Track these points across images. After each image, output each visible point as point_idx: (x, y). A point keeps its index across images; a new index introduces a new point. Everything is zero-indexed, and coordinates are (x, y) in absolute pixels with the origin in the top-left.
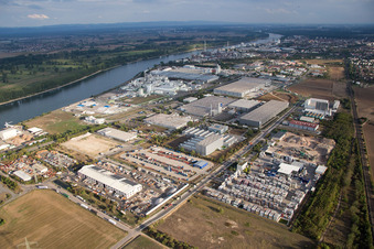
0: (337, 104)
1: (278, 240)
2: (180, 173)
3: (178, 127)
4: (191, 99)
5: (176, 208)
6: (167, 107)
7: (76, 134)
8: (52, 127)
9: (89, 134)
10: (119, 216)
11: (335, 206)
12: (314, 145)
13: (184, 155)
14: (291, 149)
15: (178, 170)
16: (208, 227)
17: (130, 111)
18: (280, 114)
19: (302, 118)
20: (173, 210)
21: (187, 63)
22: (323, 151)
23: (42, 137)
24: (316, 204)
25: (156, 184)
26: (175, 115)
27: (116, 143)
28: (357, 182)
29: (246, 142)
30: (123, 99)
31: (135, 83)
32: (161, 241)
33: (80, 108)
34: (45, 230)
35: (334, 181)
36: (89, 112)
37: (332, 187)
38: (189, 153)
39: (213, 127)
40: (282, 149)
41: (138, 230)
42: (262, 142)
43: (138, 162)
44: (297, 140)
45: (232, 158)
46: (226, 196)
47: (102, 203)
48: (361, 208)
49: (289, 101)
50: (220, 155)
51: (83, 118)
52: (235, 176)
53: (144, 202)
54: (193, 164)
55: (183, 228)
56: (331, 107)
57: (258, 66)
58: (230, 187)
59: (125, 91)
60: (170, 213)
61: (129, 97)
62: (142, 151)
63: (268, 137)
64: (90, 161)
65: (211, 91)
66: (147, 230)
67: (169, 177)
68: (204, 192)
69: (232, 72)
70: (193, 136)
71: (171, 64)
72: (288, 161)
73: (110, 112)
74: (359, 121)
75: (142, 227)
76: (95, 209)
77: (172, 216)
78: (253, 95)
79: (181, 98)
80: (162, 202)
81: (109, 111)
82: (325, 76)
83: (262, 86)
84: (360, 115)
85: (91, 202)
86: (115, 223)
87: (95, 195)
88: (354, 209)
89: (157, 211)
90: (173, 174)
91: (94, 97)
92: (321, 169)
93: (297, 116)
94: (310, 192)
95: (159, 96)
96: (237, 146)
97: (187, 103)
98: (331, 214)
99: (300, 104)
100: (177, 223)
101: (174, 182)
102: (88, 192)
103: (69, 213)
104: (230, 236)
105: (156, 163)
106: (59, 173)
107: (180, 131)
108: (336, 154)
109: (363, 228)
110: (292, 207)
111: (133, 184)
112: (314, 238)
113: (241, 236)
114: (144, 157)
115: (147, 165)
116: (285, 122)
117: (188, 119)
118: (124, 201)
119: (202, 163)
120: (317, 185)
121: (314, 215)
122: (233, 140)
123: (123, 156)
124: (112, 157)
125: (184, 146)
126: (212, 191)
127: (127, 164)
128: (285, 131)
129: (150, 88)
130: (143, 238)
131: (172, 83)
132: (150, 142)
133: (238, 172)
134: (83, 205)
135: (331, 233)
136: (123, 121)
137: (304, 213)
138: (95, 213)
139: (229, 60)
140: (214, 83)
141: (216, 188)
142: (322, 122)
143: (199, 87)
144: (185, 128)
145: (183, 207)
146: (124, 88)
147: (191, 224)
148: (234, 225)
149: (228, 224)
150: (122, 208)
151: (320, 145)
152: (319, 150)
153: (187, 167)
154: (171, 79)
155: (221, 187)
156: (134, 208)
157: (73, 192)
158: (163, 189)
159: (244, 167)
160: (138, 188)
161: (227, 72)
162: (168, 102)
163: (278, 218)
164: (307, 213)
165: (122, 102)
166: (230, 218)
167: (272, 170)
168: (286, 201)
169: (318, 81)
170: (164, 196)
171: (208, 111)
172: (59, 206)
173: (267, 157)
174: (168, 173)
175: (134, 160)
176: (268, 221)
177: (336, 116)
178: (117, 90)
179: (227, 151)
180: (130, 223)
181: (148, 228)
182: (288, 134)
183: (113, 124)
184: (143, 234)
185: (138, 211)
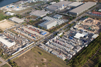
2: (33, 37)
4: (53, 3)
5: (25, 52)
6: (42, 7)
9: (5, 20)
10: (1, 56)
13: (39, 29)
16: (34, 61)
17: (26, 9)
19: (100, 10)
20: (24, 53)
25: (22, 42)
26: (43, 10)
27: (14, 24)
29: (68, 22)
30: (25, 4)
33: (7, 8)
35: (98, 42)
36: (9, 10)
38: (41, 28)
40: (82, 26)
41: (6, 61)
42: (74, 23)
44: (92, 21)
46: (47, 47)
51: (6, 13)
53: (14, 49)
54: (40, 33)
55: (24, 61)
61: (29, 2)
62: (23, 27)
63: (79, 20)
67: (28, 39)
70: (46, 20)
75: (8, 60)
77: (23, 56)
79: (49, 2)
80: (21, 49)
81: (17, 9)
89: (17, 53)
90: (31, 37)
91: (14, 3)
92: (95, 36)
93: (98, 9)
94: (84, 47)
97: (51, 4)
98: (89, 58)
100: (23, 59)
101: (29, 41)
104: (41, 65)
105: (26, 32)
107: (41, 18)
111: (12, 42)
114: (22, 30)
115: (22, 33)
116: (90, 13)
118: (7, 49)
119: (44, 32)
121: (80, 58)
122: (62, 22)
123: (15, 29)
124: (10, 30)
125: (40, 25)
126: (43, 46)
127: (15, 33)
128: (88, 17)
130: (7, 65)
132: (28, 23)
136: (21, 14)
137: (76, 57)
141: (45, 44)
144: (45, 16)
145: (28, 52)
147: (28, 59)
148: (45, 60)
149: (42, 60)
150: (4, 52)
153: (37, 34)
158: (24, 44)
160: (14, 43)
162: (43, 5)
166: (45, 58)
174: (29, 37)
180: (5, 59)
181: (10, 61)
182: (89, 19)
183: (17, 15)
184: (8, 63)
185: (10, 53)
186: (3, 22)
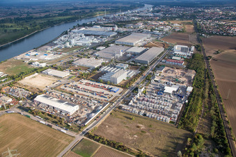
0: (193, 48)
1: (170, 134)
2: (103, 96)
3: (96, 67)
4: (101, 48)
5: (104, 119)
6: (86, 53)
7: (27, 74)
8: (9, 70)
9: (36, 74)
10: (68, 127)
11: (201, 111)
12: (183, 74)
13: (103, 85)
14: (170, 77)
15: (100, 94)
16: (126, 129)
17: (62, 57)
18: (159, 56)
19: (174, 58)
20: (102, 121)
21: (94, 24)
22: (189, 77)
23: (4, 78)
24: (190, 111)
25: (88, 104)
26: (93, 58)
27: (56, 79)
28: (212, 96)
29: (141, 74)
30: (56, 50)
31: (62, 38)
32: (98, 141)
33: (27, 57)
34: (18, 141)
35: (198, 95)
36: (34, 59)
37: (198, 100)
38: (106, 83)
39: (119, 65)
40: (164, 78)
41: (81, 135)
42: (151, 74)
43: (73, 90)
44: (173, 71)
45: (134, 85)
46: (135, 109)
47: (54, 120)
48: (216, 111)
49: (164, 47)
50: (126, 84)
51: (30, 63)
52: (138, 96)
53: (82, 117)
54: (109, 90)
55: (110, 131)
56: (190, 50)
57: (141, 25)
58: (136, 103)
59: (56, 44)
60: (100, 123)
61: (60, 48)
62: (75, 83)
63: (154, 70)
64: (41, 92)
65: (113, 42)
66: (87, 135)
67: (96, 99)
68: (120, 108)
69: (125, 30)
70: (107, 72)
71: (84, 25)
72: (169, 85)
73: (49, 59)
74: (207, 58)
75: (83, 133)
76: (50, 124)
77: (102, 124)
78: (140, 44)
79: (94, 47)
80: (94, 116)
82: (183, 31)
83: (145, 38)
84: (207, 55)
85: (46, 119)
86: (65, 131)
87: (48, 115)
88: (212, 112)
89: (92, 122)
90: (98, 97)
91: (36, 49)
92: (190, 89)
93: (170, 56)
94: (185, 104)
95: (80, 46)
96: (136, 77)
97: (99, 50)
98: (199, 116)
99: (171, 48)
100: (106, 129)
101: (99, 102)
102: (43, 113)
103: (33, 127)
104: (141, 134)
105: (85, 90)
106: (21, 101)
107: (98, 69)
108: (197, 79)
109: (218, 123)
110: (176, 113)
111: (73, 106)
112: (192, 131)
113: (147, 134)
114: (76, 87)
115: (80, 92)
116: (163, 61)
117: (101, 61)
118: (69, 117)
119: (115, 89)
120: (189, 98)
121: (190, 117)
122: (133, 73)
123: (62, 87)
124: (55, 88)
125: (102, 78)
126: (125, 107)
127: (66, 92)
128: (164, 66)
129: (73, 42)
130: (86, 140)
131: (87, 38)
132: (79, 77)
133: (140, 93)
134: (41, 122)
135: (201, 127)
136: (58, 64)
137: (183, 116)
138: (51, 126)
139: (121, 22)
140: (114, 37)
141: (127, 104)
142: (186, 60)
143: (105, 40)
144: (101, 67)
145: (108, 118)
146: (55, 42)
147: (115, 128)
148: (142, 127)
149: (138, 127)
150: (69, 122)
151: (186, 74)
152: (187, 77)
153: (106, 92)
154: (86, 35)
155: (130, 104)
156: (76, 121)
157: (33, 114)
158: (93, 107)
159: (142, 90)
160: (77, 108)
161: (122, 30)
162: (87, 50)
163: (169, 120)
164: (186, 116)
165: (56, 52)
166: (139, 123)
167: (160, 91)
168: (172, 110)
169: (179, 34)
170: (95, 111)
171: (114, 55)
172: (25, 124)
173: (156, 83)
174: (95, 97)
175: (71, 89)
176: (163, 123)
177: (193, 55)
178: (51, 43)
179: (130, 81)
180: (75, 131)
181: (88, 133)
182: (166, 68)
183: (52, 66)
184: (85, 138)
185: (79, 122)
186: (34, 77)
